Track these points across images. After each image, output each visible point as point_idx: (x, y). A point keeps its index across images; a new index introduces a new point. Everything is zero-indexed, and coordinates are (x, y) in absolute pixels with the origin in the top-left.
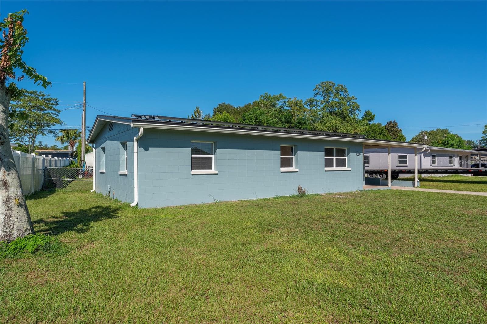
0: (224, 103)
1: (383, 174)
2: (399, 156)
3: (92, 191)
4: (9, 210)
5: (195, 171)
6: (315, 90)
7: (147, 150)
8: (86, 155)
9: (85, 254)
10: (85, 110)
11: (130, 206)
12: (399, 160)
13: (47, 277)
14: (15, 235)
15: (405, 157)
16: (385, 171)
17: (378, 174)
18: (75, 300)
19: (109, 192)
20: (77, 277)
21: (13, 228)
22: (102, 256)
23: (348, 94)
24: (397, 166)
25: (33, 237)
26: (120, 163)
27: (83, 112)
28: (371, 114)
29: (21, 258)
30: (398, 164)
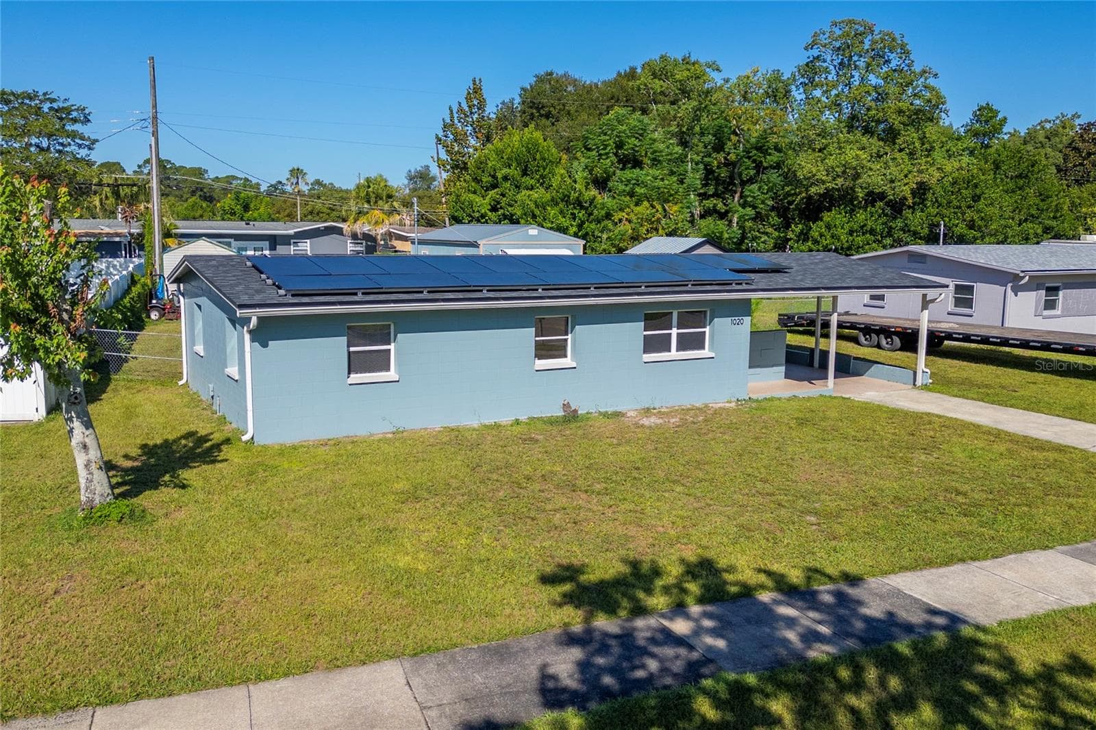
0: (551, 74)
1: (894, 337)
2: (956, 285)
3: (181, 383)
4: (90, 474)
5: (355, 378)
6: (812, 49)
7: (265, 345)
8: (165, 256)
9: (172, 524)
10: (155, 134)
11: (240, 440)
12: (955, 297)
13: (137, 546)
14: (97, 501)
15: (970, 289)
17: (882, 337)
18: (164, 567)
19: (212, 397)
20: (165, 548)
21: (95, 494)
22: (190, 527)
23: (913, 62)
24: (948, 314)
25: (115, 503)
26: (228, 353)
27: (153, 138)
28: (991, 118)
29: (107, 526)
30: (953, 307)
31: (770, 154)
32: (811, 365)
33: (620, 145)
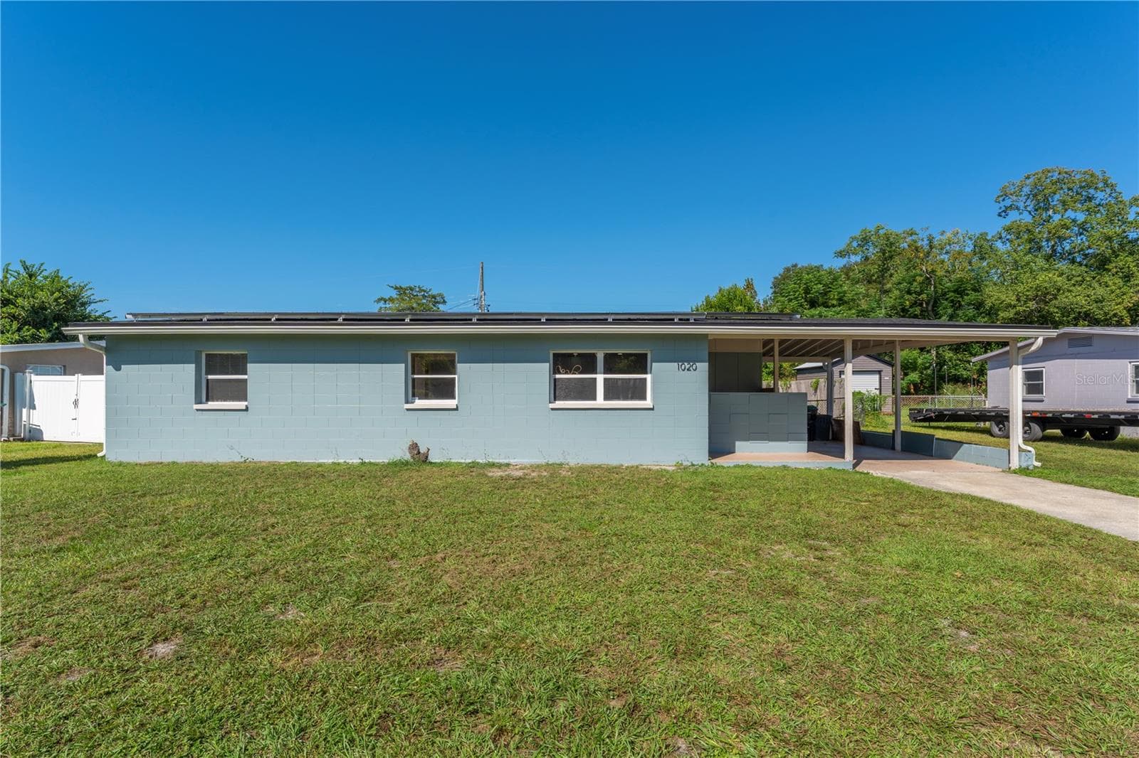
2: (1136, 367)
6: (1002, 200)
7: (118, 368)
12: (1134, 381)
16: (1034, 415)
23: (1120, 193)
24: (1128, 402)
30: (1135, 394)
31: (968, 295)
32: (893, 448)
33: (807, 291)
